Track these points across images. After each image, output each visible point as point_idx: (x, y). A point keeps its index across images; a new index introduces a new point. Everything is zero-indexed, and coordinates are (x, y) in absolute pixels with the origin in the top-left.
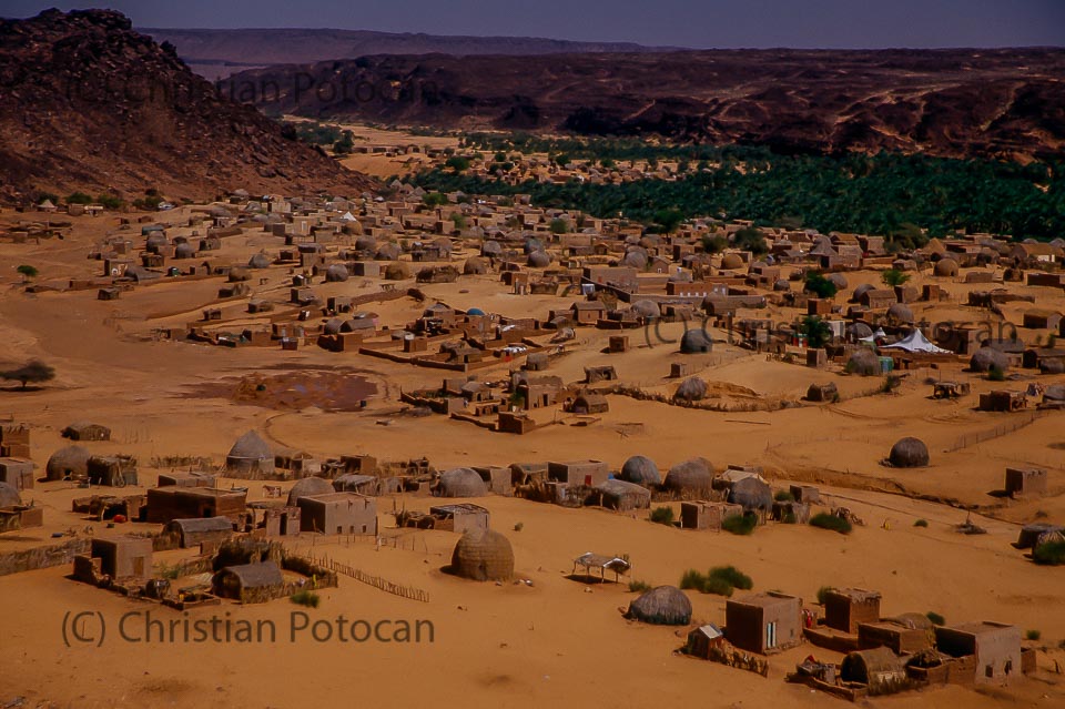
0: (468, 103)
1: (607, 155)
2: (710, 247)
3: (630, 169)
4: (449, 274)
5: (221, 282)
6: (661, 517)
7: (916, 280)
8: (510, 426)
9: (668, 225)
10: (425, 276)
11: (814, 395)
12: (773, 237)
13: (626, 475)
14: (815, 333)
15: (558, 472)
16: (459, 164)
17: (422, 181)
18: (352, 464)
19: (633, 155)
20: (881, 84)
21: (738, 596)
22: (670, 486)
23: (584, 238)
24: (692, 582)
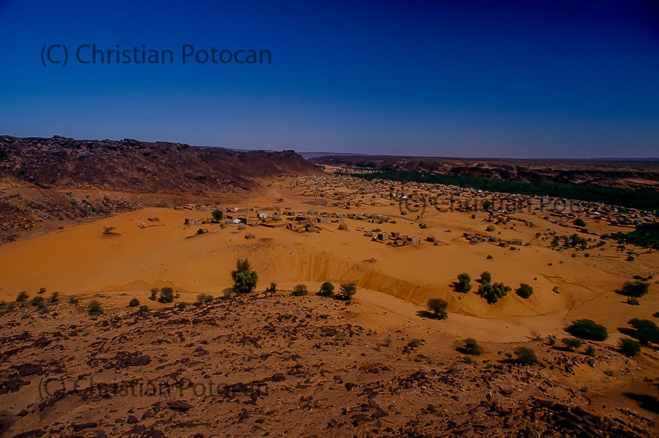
0: (342, 162)
1: (362, 170)
2: (376, 183)
3: (365, 172)
4: (339, 187)
5: (306, 188)
6: (369, 221)
7: (405, 188)
8: (347, 208)
9: (370, 180)
10: (335, 187)
11: (391, 204)
12: (385, 182)
13: (364, 215)
14: (391, 196)
15: (354, 215)
16: (340, 171)
17: (335, 173)
18: (325, 213)
19: (365, 170)
20: (401, 160)
21: (380, 233)
22: (370, 217)
23: (358, 181)
24: (373, 231)
